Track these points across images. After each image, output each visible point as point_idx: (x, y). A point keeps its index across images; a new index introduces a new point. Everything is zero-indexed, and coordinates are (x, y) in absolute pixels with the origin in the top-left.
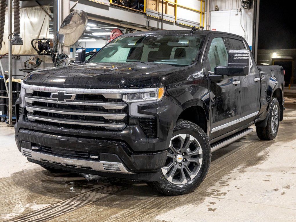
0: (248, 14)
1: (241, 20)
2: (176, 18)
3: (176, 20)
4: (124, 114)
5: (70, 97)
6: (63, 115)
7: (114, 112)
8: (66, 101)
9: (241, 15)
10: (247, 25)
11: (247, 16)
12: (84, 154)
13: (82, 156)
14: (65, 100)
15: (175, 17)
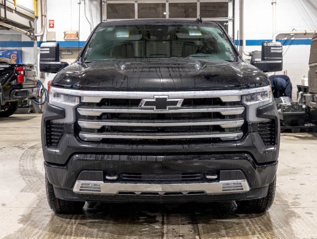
0: (93, 4)
1: (85, 10)
2: (16, 4)
3: (16, 7)
4: (241, 120)
5: (175, 103)
6: (160, 128)
7: (228, 118)
8: (169, 109)
9: (85, 3)
10: (93, 17)
11: (92, 6)
12: (196, 175)
13: (190, 179)
14: (168, 107)
15: (15, 2)
